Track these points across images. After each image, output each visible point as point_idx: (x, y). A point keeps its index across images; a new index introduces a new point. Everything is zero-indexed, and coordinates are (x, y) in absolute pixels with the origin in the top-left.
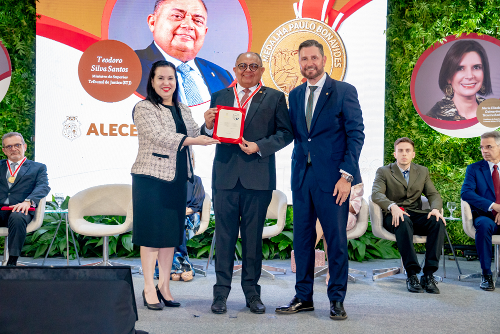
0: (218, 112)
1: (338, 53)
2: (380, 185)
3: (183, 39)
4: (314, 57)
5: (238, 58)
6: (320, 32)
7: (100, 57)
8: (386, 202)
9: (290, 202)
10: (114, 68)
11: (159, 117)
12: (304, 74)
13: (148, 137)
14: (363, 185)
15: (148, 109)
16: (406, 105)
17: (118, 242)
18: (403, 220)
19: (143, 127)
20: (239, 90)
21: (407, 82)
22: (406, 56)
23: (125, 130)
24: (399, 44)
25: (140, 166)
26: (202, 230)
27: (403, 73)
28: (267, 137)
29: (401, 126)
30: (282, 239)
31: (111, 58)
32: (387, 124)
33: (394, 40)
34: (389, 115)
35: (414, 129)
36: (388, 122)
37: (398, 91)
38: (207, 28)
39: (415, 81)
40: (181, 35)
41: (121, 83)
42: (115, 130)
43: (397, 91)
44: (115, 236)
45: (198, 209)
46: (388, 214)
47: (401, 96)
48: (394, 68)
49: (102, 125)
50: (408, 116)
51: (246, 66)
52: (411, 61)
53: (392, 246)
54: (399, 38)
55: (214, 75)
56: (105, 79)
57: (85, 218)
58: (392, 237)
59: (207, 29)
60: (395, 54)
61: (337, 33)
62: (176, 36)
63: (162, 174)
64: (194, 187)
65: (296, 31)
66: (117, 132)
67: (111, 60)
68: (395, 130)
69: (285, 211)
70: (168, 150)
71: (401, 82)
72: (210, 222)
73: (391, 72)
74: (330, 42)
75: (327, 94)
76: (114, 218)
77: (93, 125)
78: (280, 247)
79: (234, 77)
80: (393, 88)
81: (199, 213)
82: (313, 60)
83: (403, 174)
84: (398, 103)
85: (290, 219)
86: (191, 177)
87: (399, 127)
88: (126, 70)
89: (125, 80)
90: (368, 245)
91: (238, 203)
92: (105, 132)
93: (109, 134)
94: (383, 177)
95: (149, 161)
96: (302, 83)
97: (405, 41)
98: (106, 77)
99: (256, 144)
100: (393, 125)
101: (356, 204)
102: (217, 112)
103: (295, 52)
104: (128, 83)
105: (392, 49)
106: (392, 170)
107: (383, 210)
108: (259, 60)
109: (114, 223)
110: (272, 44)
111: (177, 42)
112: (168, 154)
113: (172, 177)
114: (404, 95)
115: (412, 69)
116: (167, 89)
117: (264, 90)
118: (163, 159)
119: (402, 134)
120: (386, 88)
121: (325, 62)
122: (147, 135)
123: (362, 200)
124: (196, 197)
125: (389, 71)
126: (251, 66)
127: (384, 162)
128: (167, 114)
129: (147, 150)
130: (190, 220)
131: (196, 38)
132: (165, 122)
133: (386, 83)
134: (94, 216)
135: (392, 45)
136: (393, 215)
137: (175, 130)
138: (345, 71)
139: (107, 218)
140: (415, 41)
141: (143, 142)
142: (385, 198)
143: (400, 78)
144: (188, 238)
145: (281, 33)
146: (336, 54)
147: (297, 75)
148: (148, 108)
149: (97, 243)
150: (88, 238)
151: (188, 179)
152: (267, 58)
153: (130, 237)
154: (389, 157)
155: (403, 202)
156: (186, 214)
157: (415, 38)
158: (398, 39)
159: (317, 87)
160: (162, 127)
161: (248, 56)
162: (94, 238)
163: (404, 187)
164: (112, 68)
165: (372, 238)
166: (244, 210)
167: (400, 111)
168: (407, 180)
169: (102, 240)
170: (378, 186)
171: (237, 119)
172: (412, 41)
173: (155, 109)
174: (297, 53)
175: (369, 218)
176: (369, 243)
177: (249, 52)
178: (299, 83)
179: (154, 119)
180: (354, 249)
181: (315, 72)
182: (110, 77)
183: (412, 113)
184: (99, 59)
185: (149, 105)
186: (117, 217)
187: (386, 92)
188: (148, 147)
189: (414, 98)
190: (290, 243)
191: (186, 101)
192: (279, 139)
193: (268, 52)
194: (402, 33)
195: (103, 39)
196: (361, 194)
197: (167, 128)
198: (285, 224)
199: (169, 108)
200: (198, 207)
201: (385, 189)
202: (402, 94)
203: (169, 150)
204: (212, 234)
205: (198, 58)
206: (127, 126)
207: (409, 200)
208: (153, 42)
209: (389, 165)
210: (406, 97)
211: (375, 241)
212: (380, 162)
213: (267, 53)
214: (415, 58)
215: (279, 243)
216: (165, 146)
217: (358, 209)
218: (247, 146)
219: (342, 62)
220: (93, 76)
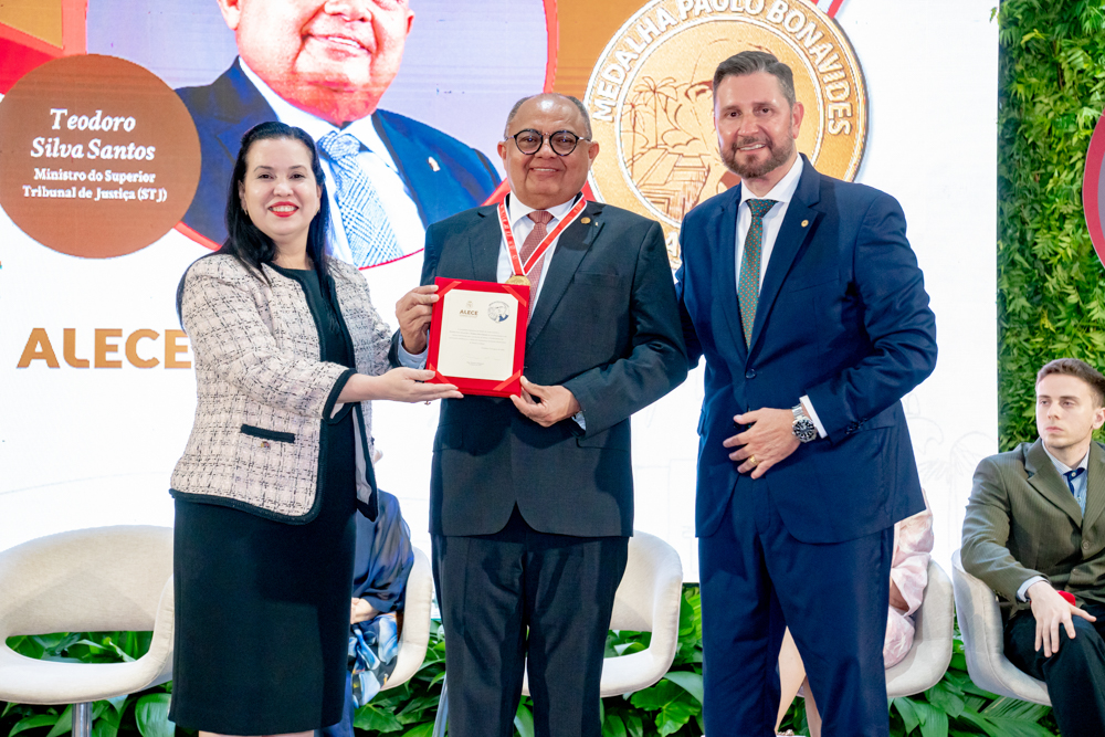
0: (442, 300)
1: (840, 85)
2: (988, 517)
3: (334, 53)
4: (762, 108)
5: (514, 111)
6: (779, 19)
7: (59, 112)
8: (1012, 571)
9: (694, 576)
10: (109, 148)
11: (263, 308)
12: (731, 162)
13: (226, 373)
14: (930, 516)
15: (228, 284)
16: (1070, 252)
17: (123, 721)
18: (1072, 634)
19: (211, 341)
20: (516, 217)
21: (1072, 175)
22: (1068, 91)
23: (145, 349)
24: (1043, 50)
25: (200, 469)
26: (402, 674)
27: (1059, 148)
28: (605, 366)
29: (1054, 322)
30: (669, 699)
31: (99, 113)
32: (1006, 316)
33: (1027, 38)
34: (1011, 284)
35: (1098, 329)
36: (1010, 309)
37: (1042, 207)
38: (411, 13)
39: (1097, 173)
40: (327, 37)
41: (132, 196)
42: (114, 348)
43: (1037, 207)
44: (112, 701)
45: (391, 603)
46: (1019, 613)
47: (1053, 223)
48: (1026, 130)
49: (69, 335)
50: (1078, 288)
51: (536, 138)
52: (1084, 104)
53: (1039, 722)
54: (1044, 30)
55: (436, 168)
56: (79, 185)
57: (10, 642)
58: (1034, 692)
59: (410, 19)
60: (1029, 86)
61: (835, 22)
62: (312, 40)
63: (271, 492)
64: (376, 530)
65: (699, 21)
66: (121, 355)
67: (97, 122)
68: (1033, 334)
69: (676, 603)
70: (291, 415)
71: (1052, 176)
72: (430, 645)
73: (1016, 145)
74: (811, 51)
75: (805, 223)
76: (108, 641)
77: (39, 335)
78: (662, 724)
79: (503, 174)
80: (1025, 197)
81: (392, 617)
82: (758, 115)
83: (1065, 479)
84: (1043, 244)
85: (694, 632)
86: (367, 501)
87: (1048, 324)
88: (149, 153)
89: (146, 185)
90: (955, 716)
91: (517, 581)
92: (79, 355)
93: (92, 363)
94: (997, 488)
95: (230, 451)
96: (723, 189)
97: (1064, 43)
98: (82, 176)
99: (568, 393)
100: (1025, 317)
101: (907, 577)
102: (436, 298)
103: (698, 88)
104: (156, 195)
105: (1019, 67)
106: (1027, 467)
107: (1002, 599)
108: (580, 118)
109: (109, 657)
110: (625, 63)
111: (314, 61)
112: (292, 429)
113: (303, 504)
114: (1063, 217)
115: (1088, 132)
116: (287, 209)
117: (598, 214)
118: (275, 445)
119: (1059, 347)
120: (1001, 198)
121: (798, 121)
122: (223, 367)
123: (929, 564)
124: (383, 561)
125: (1011, 141)
126: (556, 138)
127: (1000, 441)
128: (290, 300)
129: (224, 416)
130: (366, 638)
131: (375, 48)
132: (284, 327)
133: (1000, 179)
134: (42, 637)
135: (1019, 55)
136: (1037, 616)
137: (316, 350)
138: (864, 144)
139: (85, 642)
140: (1097, 39)
141: (213, 388)
142: (1006, 559)
143: (1048, 162)
144: (360, 699)
145: (652, 28)
146: (832, 92)
147: (707, 160)
148: (228, 280)
149: (51, 727)
150: (19, 710)
151: (360, 505)
152: (609, 110)
153: (166, 702)
154: (1017, 422)
155: (1068, 571)
156: (352, 621)
157: (1096, 30)
158: (1040, 36)
159: (775, 202)
160: (274, 342)
161: (547, 105)
162: (40, 709)
163: (1072, 521)
164: (101, 149)
165: (967, 694)
166: (537, 604)
167: (1049, 270)
168: (1081, 498)
169: (67, 715)
170: (982, 519)
171: (501, 319)
172: (1086, 41)
173: (253, 284)
174: (703, 91)
175: (956, 628)
176: (958, 709)
177: (546, 93)
178: (714, 188)
179: (246, 316)
180: (909, 730)
181: (764, 155)
182: (94, 176)
183: (1091, 278)
184: (58, 119)
185: (231, 269)
186: (119, 636)
187: (1001, 212)
188: (228, 406)
189: (1096, 227)
190: (693, 711)
191: (348, 252)
192: (644, 374)
193: (609, 88)
194: (1052, 16)
195: (68, 53)
196: (925, 546)
197: (289, 343)
198: (676, 648)
199: (298, 280)
200: (391, 596)
201: (1007, 528)
202: (1056, 216)
203: (297, 418)
204: (438, 687)
205: (382, 112)
206: (153, 335)
207: (1090, 565)
208: (237, 61)
209: (1018, 448)
210: (1069, 226)
211: (978, 703)
212: (985, 441)
213: (607, 93)
214: (1096, 97)
215: (660, 711)
216: (282, 404)
217: (916, 595)
218: (537, 400)
219: (851, 116)
220: (40, 174)
